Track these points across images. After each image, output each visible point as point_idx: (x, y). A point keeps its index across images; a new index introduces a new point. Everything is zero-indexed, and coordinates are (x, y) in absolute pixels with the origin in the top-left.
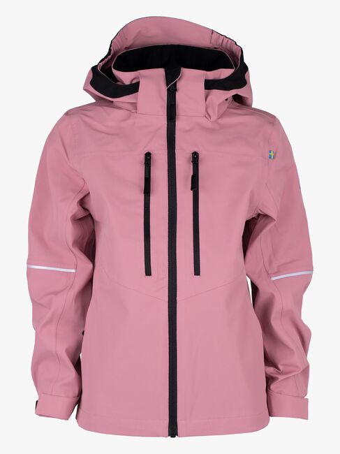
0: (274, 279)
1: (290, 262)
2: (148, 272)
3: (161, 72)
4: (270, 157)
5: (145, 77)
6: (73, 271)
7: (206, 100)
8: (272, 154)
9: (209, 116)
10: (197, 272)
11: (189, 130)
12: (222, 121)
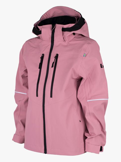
0: (88, 101)
1: (97, 95)
2: (37, 96)
3: (50, 26)
4: (84, 56)
5: (44, 28)
6: (26, 94)
7: (63, 36)
8: (85, 55)
9: (65, 41)
10: (51, 96)
11: (58, 46)
12: (70, 43)
